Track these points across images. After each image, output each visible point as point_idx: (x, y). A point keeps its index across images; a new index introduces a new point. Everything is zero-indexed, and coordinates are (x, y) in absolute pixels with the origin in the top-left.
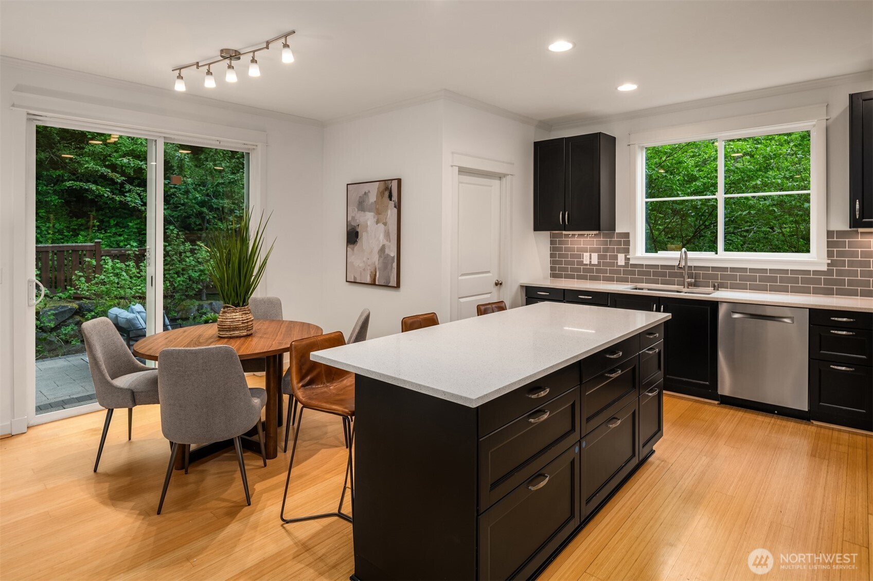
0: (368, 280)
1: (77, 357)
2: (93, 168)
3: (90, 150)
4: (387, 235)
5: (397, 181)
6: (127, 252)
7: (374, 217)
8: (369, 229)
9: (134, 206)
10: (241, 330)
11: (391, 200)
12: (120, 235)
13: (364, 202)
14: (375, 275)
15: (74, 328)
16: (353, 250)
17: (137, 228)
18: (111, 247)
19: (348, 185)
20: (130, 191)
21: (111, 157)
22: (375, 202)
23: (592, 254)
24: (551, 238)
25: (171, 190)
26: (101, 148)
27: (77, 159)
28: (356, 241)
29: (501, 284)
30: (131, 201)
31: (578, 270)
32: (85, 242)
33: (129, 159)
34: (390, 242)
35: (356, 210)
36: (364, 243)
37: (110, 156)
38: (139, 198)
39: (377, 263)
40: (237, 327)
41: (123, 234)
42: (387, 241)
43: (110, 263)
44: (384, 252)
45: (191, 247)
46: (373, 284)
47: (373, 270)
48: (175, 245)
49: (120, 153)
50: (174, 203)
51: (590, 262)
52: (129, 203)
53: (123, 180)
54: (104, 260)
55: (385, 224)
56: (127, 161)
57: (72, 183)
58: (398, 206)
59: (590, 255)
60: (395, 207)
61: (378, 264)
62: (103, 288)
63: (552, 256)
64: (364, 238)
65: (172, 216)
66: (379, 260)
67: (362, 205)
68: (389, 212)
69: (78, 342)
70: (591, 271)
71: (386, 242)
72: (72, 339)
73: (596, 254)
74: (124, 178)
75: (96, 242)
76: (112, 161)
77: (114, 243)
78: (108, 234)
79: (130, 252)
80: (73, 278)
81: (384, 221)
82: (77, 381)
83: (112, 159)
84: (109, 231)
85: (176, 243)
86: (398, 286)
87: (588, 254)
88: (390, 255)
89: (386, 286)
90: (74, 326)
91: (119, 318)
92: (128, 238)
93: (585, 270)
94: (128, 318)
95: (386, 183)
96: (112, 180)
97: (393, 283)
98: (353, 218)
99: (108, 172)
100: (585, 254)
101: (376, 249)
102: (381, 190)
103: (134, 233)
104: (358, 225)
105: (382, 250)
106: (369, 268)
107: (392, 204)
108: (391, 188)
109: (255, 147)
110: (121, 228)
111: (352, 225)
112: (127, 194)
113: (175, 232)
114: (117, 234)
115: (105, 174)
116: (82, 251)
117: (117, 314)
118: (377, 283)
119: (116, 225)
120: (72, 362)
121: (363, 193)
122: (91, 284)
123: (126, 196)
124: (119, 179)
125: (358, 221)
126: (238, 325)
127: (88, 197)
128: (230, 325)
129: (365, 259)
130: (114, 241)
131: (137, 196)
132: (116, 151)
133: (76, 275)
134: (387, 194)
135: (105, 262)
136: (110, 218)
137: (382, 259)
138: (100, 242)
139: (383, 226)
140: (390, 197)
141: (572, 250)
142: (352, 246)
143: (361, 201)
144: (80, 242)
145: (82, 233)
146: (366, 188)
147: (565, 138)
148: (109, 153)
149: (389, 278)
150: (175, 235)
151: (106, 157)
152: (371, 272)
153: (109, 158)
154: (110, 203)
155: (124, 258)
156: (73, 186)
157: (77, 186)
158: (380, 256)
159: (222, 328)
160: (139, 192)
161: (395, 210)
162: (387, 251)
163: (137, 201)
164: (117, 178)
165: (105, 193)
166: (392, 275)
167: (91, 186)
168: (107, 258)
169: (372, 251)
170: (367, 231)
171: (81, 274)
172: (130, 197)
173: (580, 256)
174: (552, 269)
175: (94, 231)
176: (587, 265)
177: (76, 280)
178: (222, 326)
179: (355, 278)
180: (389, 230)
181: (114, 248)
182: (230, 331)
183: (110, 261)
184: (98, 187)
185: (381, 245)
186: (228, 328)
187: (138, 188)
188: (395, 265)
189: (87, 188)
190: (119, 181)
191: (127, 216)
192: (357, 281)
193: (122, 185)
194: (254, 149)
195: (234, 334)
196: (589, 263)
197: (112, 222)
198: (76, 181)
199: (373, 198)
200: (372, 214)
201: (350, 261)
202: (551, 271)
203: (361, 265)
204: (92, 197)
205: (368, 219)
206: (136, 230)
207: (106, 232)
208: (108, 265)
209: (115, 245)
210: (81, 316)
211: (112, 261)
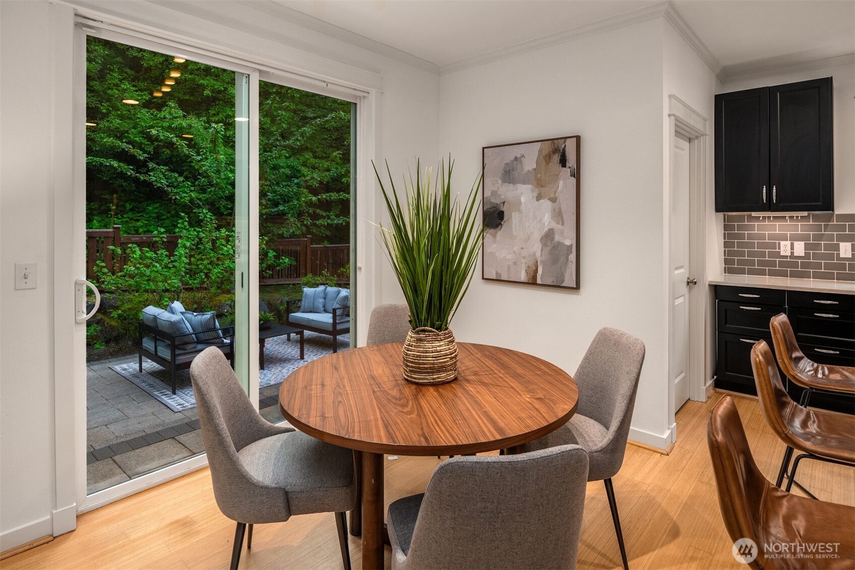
0: (523, 277)
1: (103, 366)
2: (113, 143)
3: (104, 125)
4: (558, 215)
5: (575, 138)
6: (154, 239)
7: (533, 191)
8: (523, 207)
9: (160, 187)
10: (449, 371)
11: (564, 165)
12: (138, 220)
13: (513, 170)
14: (536, 271)
15: (97, 329)
16: (494, 236)
17: (156, 213)
18: (129, 234)
19: (483, 148)
20: (153, 170)
21: (129, 133)
22: (535, 169)
23: (796, 243)
24: (725, 222)
25: (204, 168)
26: (118, 124)
27: (91, 136)
28: (501, 224)
29: (696, 283)
30: (156, 181)
31: (773, 264)
32: (100, 229)
33: (158, 131)
34: (563, 224)
35: (500, 181)
36: (514, 227)
37: (127, 132)
38: (164, 178)
39: (538, 254)
40: (444, 367)
41: (140, 219)
42: (558, 223)
43: (138, 253)
44: (553, 239)
45: (227, 233)
46: (532, 282)
47: (531, 263)
48: (206, 230)
49: (139, 129)
50: (199, 185)
51: (792, 253)
52: (154, 183)
53: (146, 157)
54: (131, 248)
55: (553, 200)
56: (156, 132)
57: (91, 159)
58: (577, 174)
59: (792, 245)
60: (573, 175)
61: (541, 255)
62: (132, 282)
63: (726, 245)
64: (513, 220)
65: (200, 199)
66: (542, 250)
67: (509, 175)
68: (561, 183)
69: (102, 345)
70: (795, 265)
71: (554, 225)
72: (95, 341)
73: (802, 243)
74: (146, 155)
75: (114, 228)
76: (130, 138)
77: (132, 229)
78: (124, 220)
79: (157, 239)
80: (94, 269)
81: (552, 196)
82: (110, 401)
83: (130, 136)
84: (125, 216)
85: (208, 229)
86: (577, 287)
87: (788, 243)
88: (562, 244)
89: (557, 286)
90: (96, 325)
91: (158, 320)
92: (146, 224)
93: (782, 264)
94: (172, 320)
95: (554, 144)
96: (134, 157)
97: (570, 281)
98: (494, 193)
99: (130, 148)
100: (783, 243)
101: (537, 236)
102: (545, 153)
103: (154, 218)
104: (504, 203)
105: (548, 236)
106: (523, 261)
107: (566, 172)
108: (564, 150)
109: (366, 95)
110: (138, 212)
111: (492, 203)
112: (151, 173)
113: (209, 216)
114: (133, 219)
115: (126, 150)
116: (100, 237)
117: (156, 314)
118: (539, 281)
119: (132, 210)
120: (98, 372)
121: (512, 158)
122: (117, 277)
123: (150, 176)
124: (142, 157)
125: (503, 197)
126: (444, 362)
127: (102, 179)
128: (433, 364)
129: (515, 249)
130: (132, 227)
131: (161, 176)
132: (135, 128)
133: (98, 265)
134: (556, 158)
135: (132, 250)
136: (126, 201)
137: (548, 249)
138: (119, 228)
139: (549, 203)
140: (563, 162)
141: (763, 237)
142: (492, 231)
143: (508, 169)
144: (96, 228)
145: (96, 218)
146: (517, 151)
147: (769, 87)
148: (126, 130)
149: (562, 276)
150: (209, 220)
151: (123, 134)
152: (529, 267)
153: (126, 135)
154: (126, 185)
155: (153, 246)
156: (92, 162)
157: (97, 162)
158: (544, 245)
159: (419, 368)
160: (164, 171)
161: (574, 180)
162: (557, 238)
163: (162, 181)
164: (140, 155)
165: (128, 171)
166: (568, 271)
167: (112, 163)
168: (134, 245)
169: (529, 238)
170: (520, 211)
171: (103, 264)
172: (154, 176)
173: (773, 246)
174: (726, 262)
175: (109, 216)
176: (786, 257)
177: (98, 271)
178: (420, 364)
179: (497, 273)
180: (560, 208)
181: (133, 235)
182: (432, 373)
183: (137, 249)
184: (120, 163)
185: (546, 229)
186: (430, 368)
187: (162, 167)
188: (573, 257)
189: (108, 164)
190: (142, 158)
191: (142, 200)
192: (502, 279)
193: (145, 161)
194: (364, 97)
195: (439, 378)
196: (789, 254)
197: (128, 206)
198: (96, 157)
199: (530, 164)
200: (530, 186)
201: (489, 251)
202: (725, 264)
203: (509, 257)
204: (107, 178)
205: (522, 194)
206: (155, 215)
207: (123, 217)
208: (136, 254)
209: (133, 232)
210: (102, 314)
211: (141, 250)
